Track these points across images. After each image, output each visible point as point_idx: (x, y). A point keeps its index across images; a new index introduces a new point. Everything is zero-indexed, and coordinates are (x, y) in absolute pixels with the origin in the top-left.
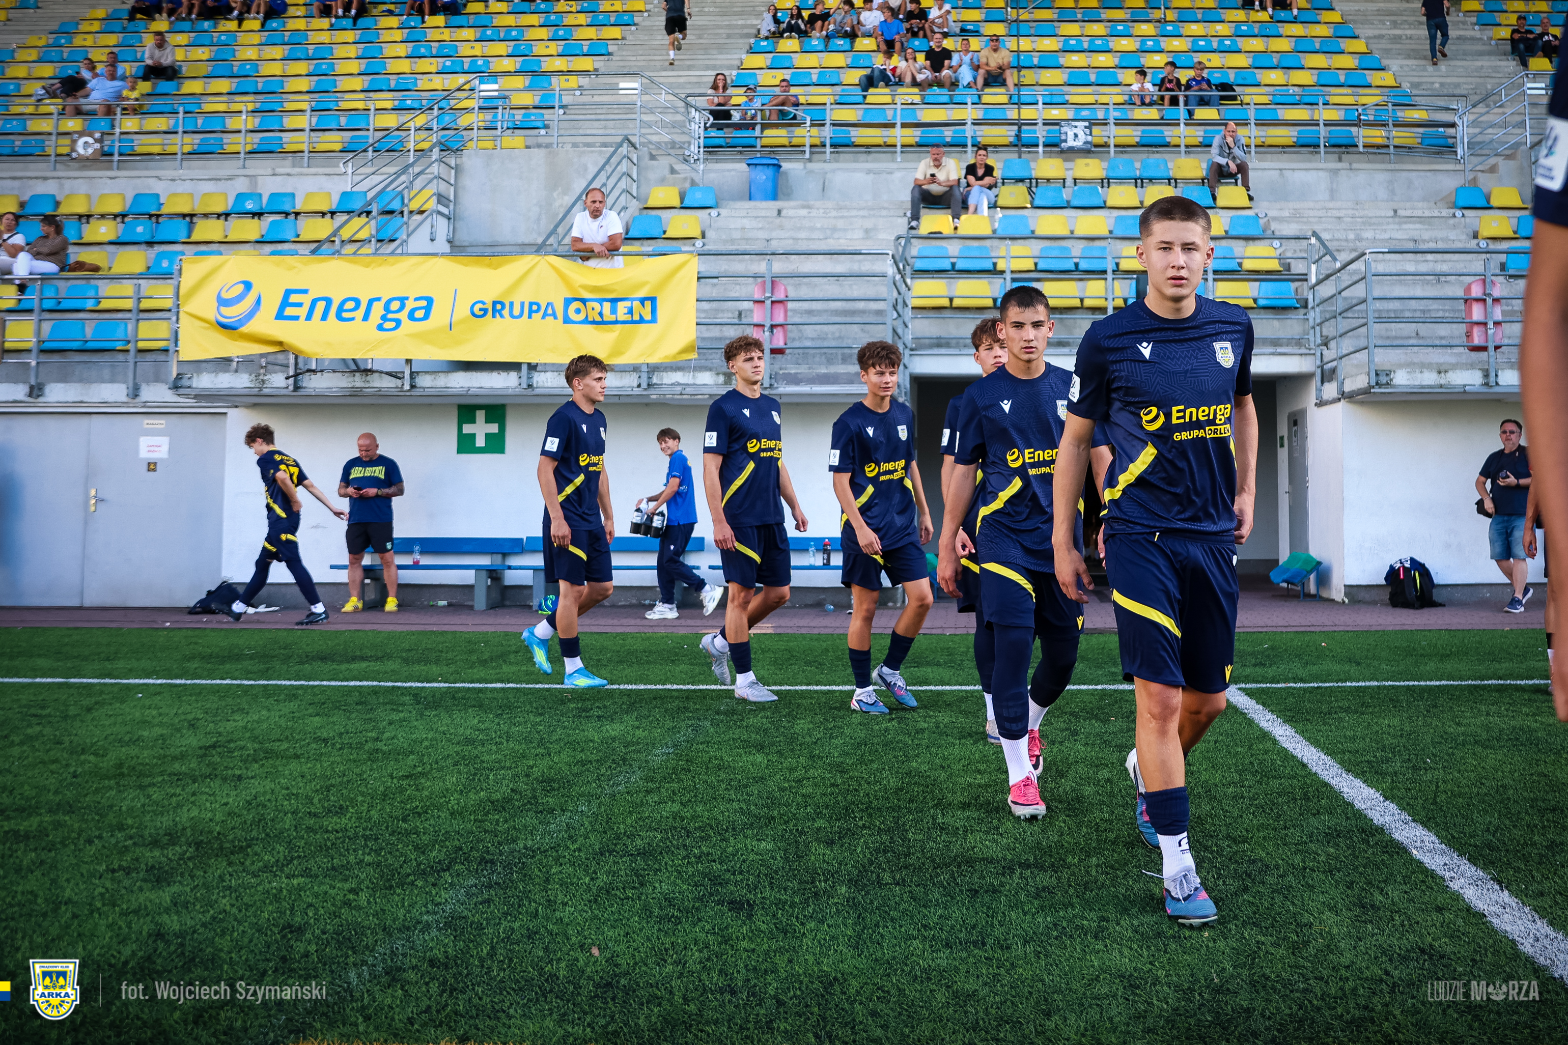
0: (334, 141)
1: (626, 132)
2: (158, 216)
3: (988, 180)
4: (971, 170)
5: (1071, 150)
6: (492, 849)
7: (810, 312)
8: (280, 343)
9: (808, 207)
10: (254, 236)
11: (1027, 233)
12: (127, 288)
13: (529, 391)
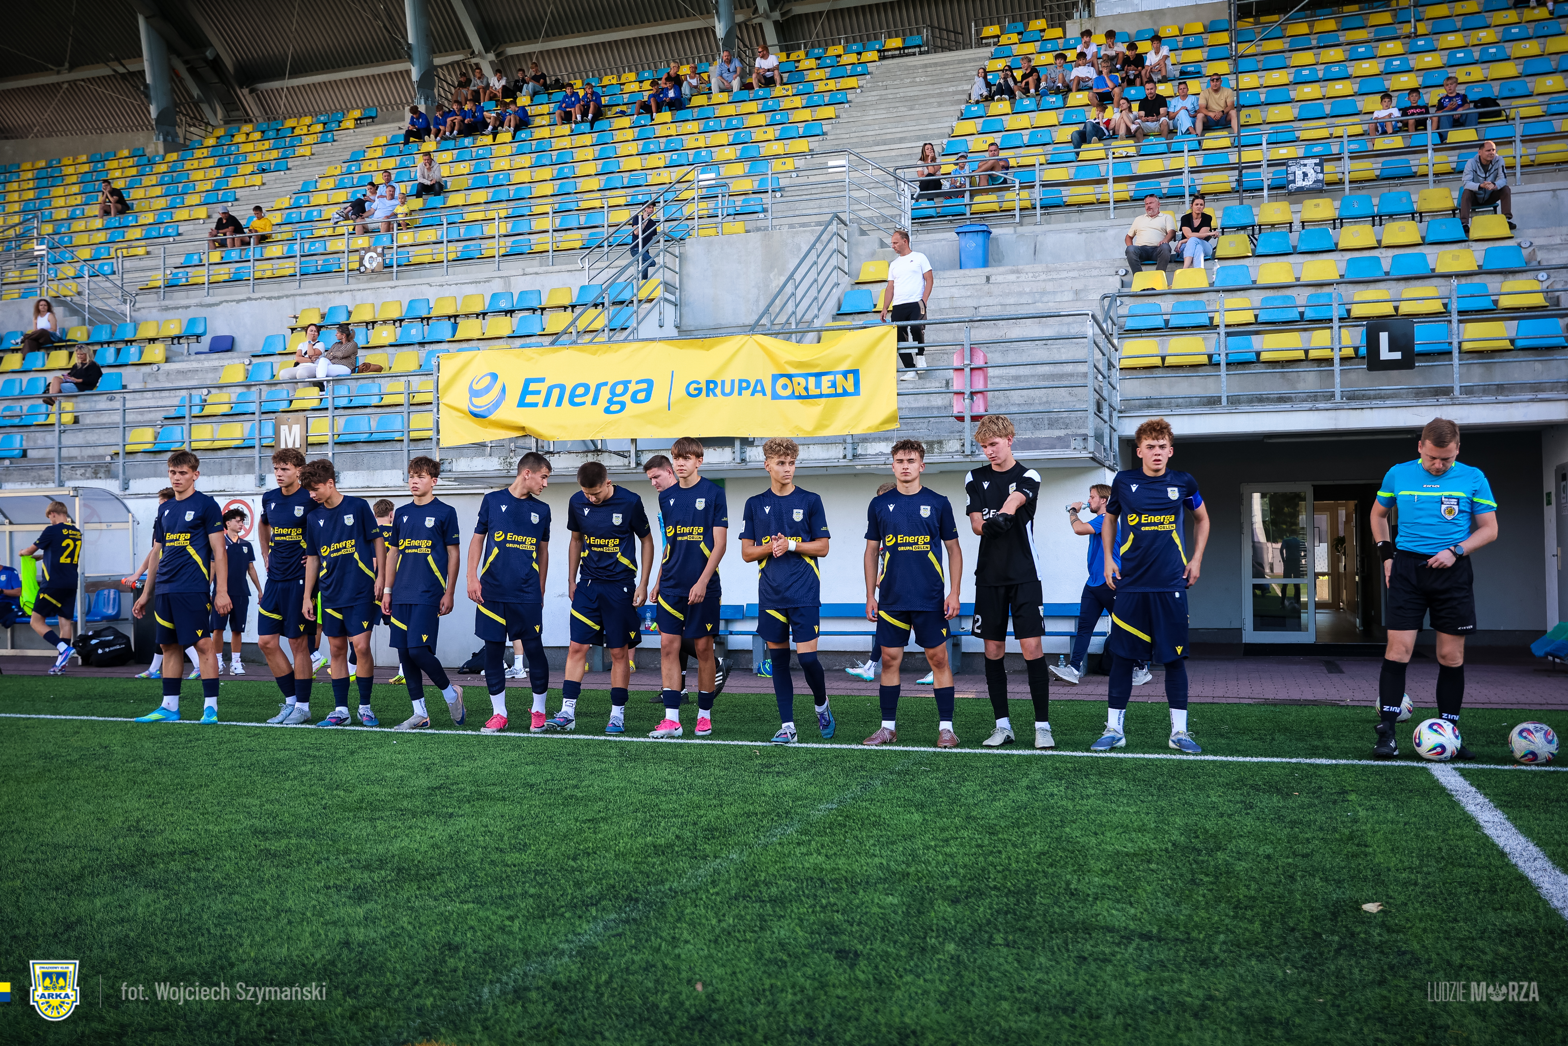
0: (574, 239)
1: (834, 210)
2: (429, 319)
3: (1205, 231)
4: (1187, 221)
5: (1300, 190)
6: (641, 888)
7: (1017, 378)
8: (523, 429)
9: (1018, 272)
10: (507, 332)
11: (1247, 283)
12: (399, 385)
13: (743, 465)
